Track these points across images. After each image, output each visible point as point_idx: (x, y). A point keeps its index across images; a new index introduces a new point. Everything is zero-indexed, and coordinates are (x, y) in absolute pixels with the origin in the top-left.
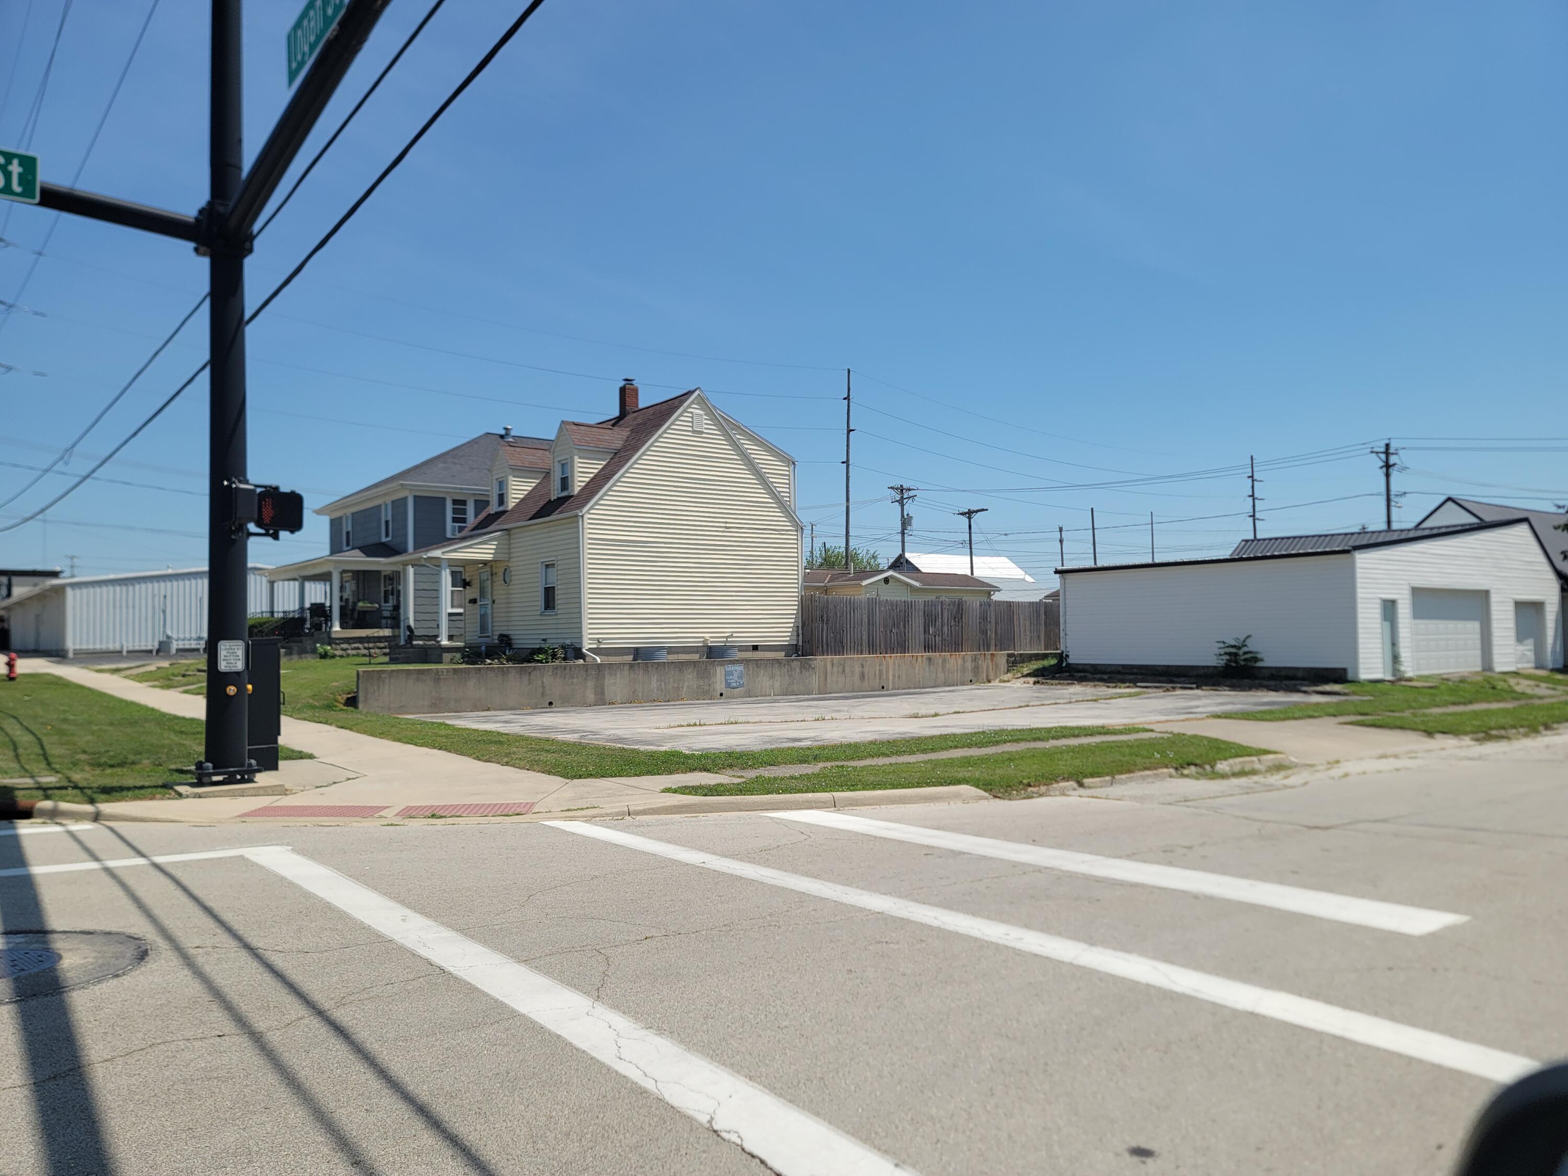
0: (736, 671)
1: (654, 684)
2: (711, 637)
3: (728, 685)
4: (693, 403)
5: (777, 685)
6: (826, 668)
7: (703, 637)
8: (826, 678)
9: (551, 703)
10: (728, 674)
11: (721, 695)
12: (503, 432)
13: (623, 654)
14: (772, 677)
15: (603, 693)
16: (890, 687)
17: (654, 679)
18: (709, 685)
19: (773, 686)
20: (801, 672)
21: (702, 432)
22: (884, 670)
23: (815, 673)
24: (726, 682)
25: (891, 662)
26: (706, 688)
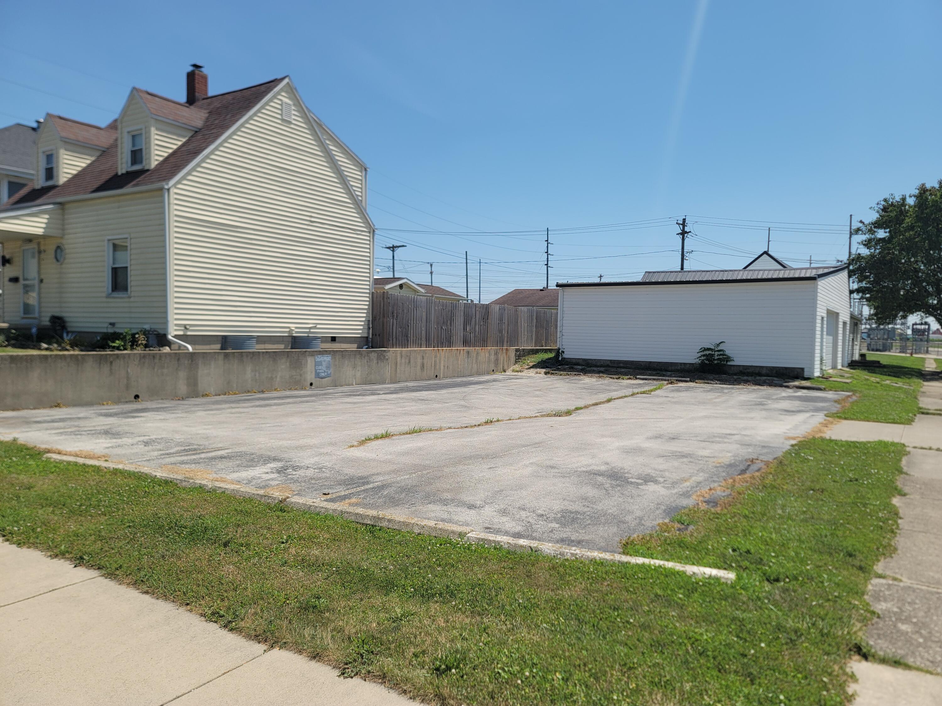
0: (324, 361)
1: (249, 374)
2: (296, 328)
3: (317, 375)
4: (282, 90)
5: (358, 374)
6: (396, 359)
7: (289, 328)
8: (396, 368)
9: (137, 397)
10: (317, 364)
11: (311, 384)
12: (35, 125)
13: (209, 343)
14: (354, 367)
15: (195, 384)
16: (442, 376)
17: (249, 369)
18: (301, 375)
19: (355, 375)
20: (378, 363)
21: (290, 123)
22: (438, 361)
23: (389, 363)
24: (316, 372)
25: (443, 354)
26: (298, 378)
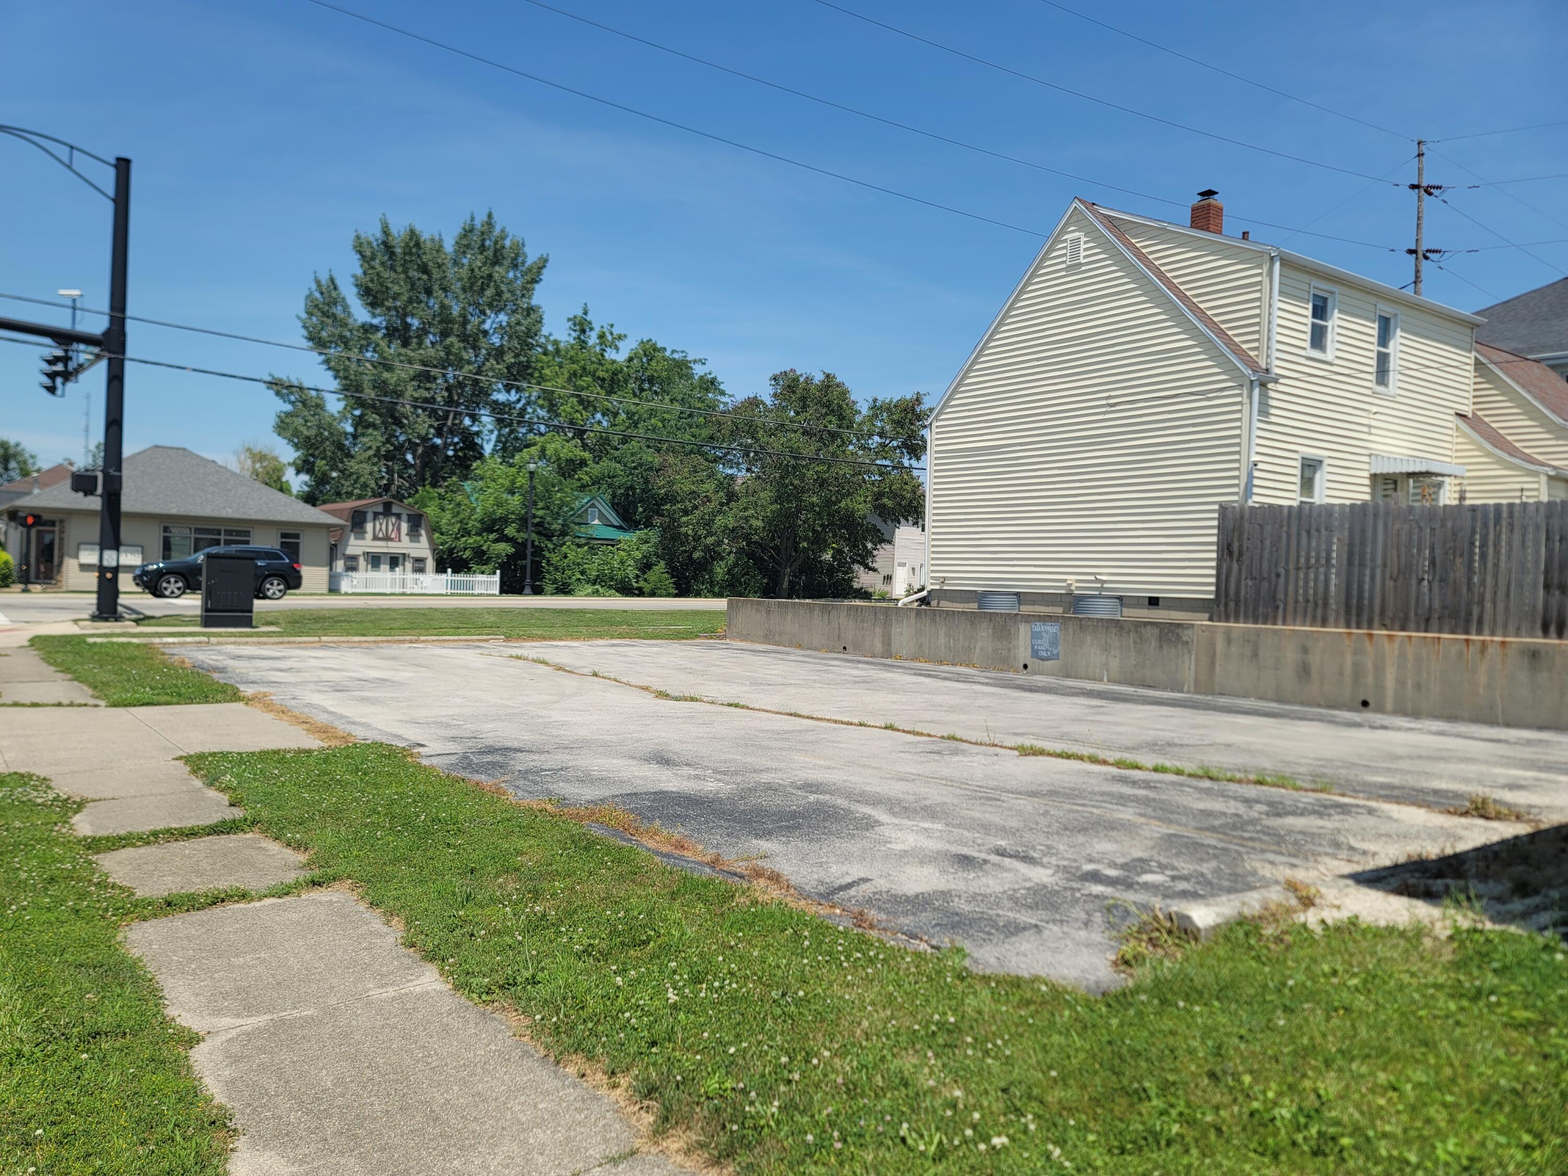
0: (1046, 632)
2: (1078, 581)
3: (1035, 654)
5: (1114, 664)
6: (1212, 645)
7: (1065, 581)
8: (1213, 663)
9: (845, 648)
10: (1035, 636)
11: (1025, 666)
14: (1106, 649)
15: (889, 644)
17: (942, 632)
18: (1009, 650)
19: (1106, 664)
20: (1161, 647)
21: (1081, 265)
22: (1370, 665)
23: (1190, 652)
24: (1033, 646)
25: (1391, 651)
26: (1005, 653)
